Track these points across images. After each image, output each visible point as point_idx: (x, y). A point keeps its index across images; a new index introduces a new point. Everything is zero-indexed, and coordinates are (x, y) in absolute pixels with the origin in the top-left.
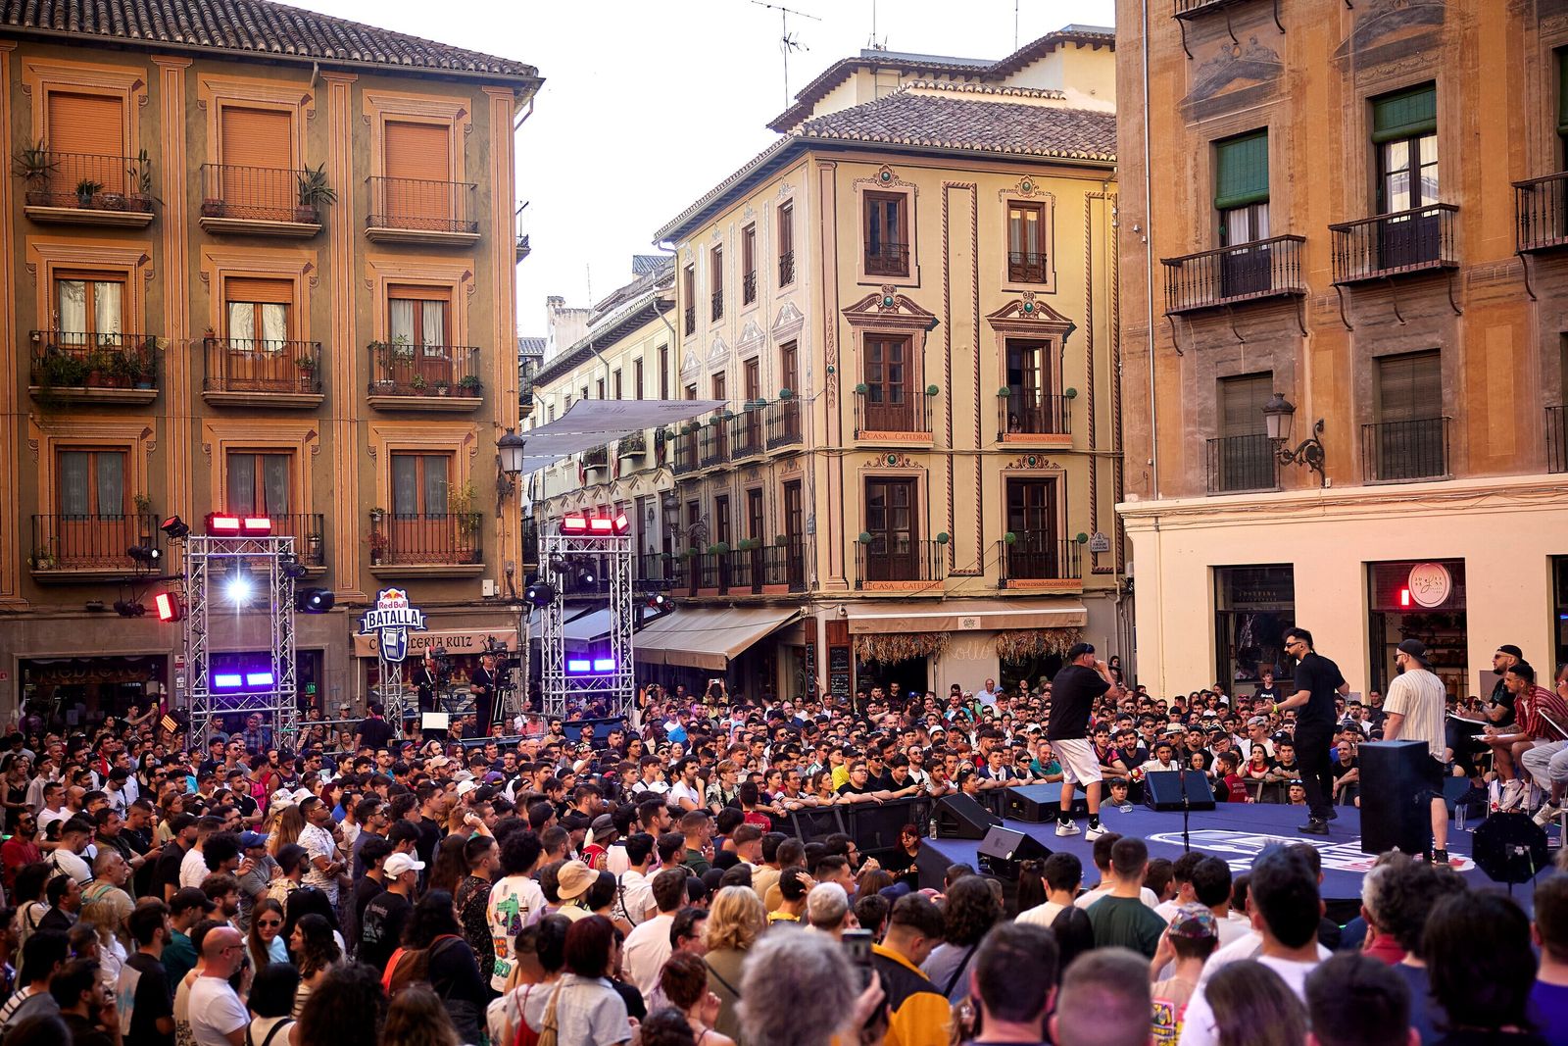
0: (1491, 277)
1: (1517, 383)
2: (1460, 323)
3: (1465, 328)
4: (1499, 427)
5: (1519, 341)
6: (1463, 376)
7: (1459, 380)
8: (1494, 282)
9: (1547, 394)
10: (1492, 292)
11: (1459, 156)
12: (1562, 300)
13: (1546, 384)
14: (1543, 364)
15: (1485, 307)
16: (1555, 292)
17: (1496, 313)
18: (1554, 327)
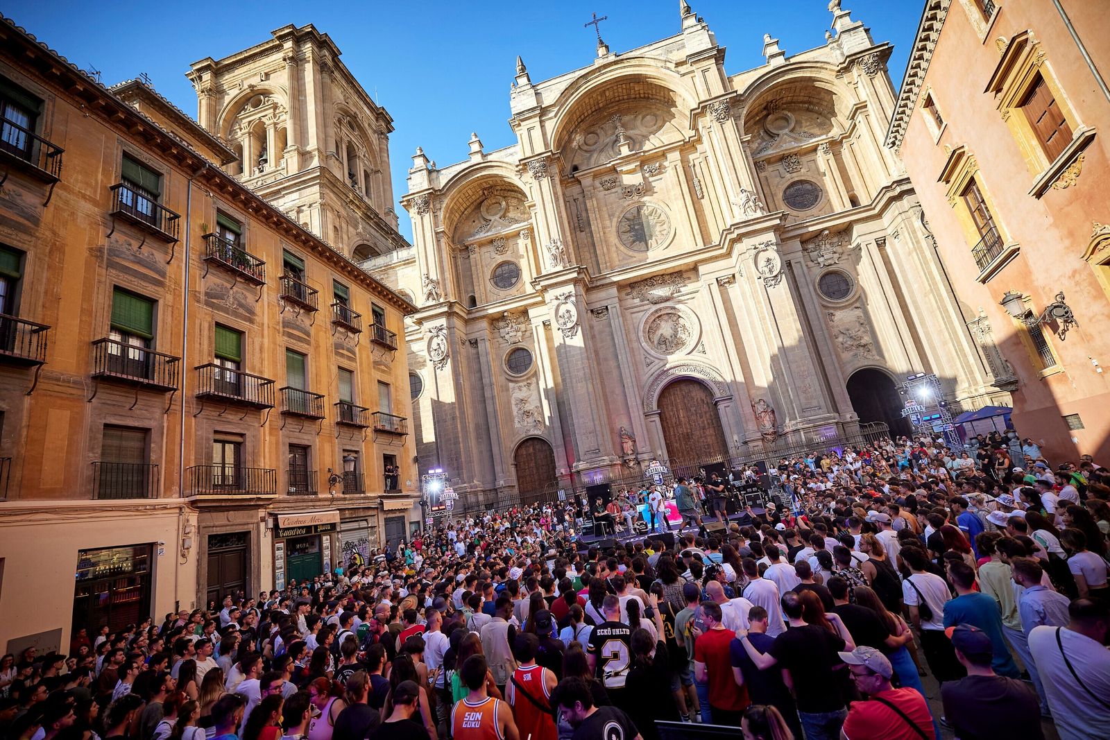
0: (58, 380)
1: (70, 445)
2: (27, 401)
3: (30, 404)
4: (51, 469)
5: (75, 422)
6: (24, 433)
7: (20, 436)
8: (60, 383)
9: (91, 455)
10: (57, 388)
11: (41, 303)
12: (107, 406)
13: (92, 449)
14: (90, 437)
15: (51, 396)
16: (103, 401)
17: (59, 402)
18: (101, 419)
